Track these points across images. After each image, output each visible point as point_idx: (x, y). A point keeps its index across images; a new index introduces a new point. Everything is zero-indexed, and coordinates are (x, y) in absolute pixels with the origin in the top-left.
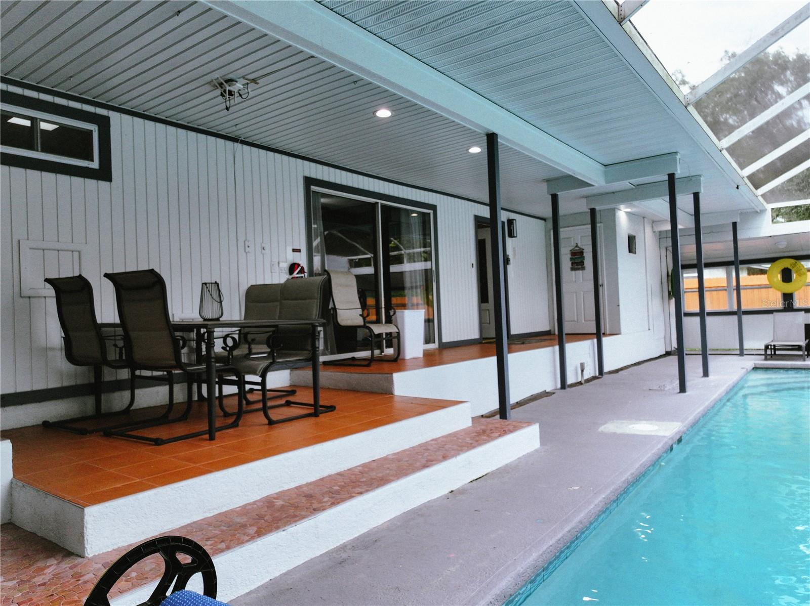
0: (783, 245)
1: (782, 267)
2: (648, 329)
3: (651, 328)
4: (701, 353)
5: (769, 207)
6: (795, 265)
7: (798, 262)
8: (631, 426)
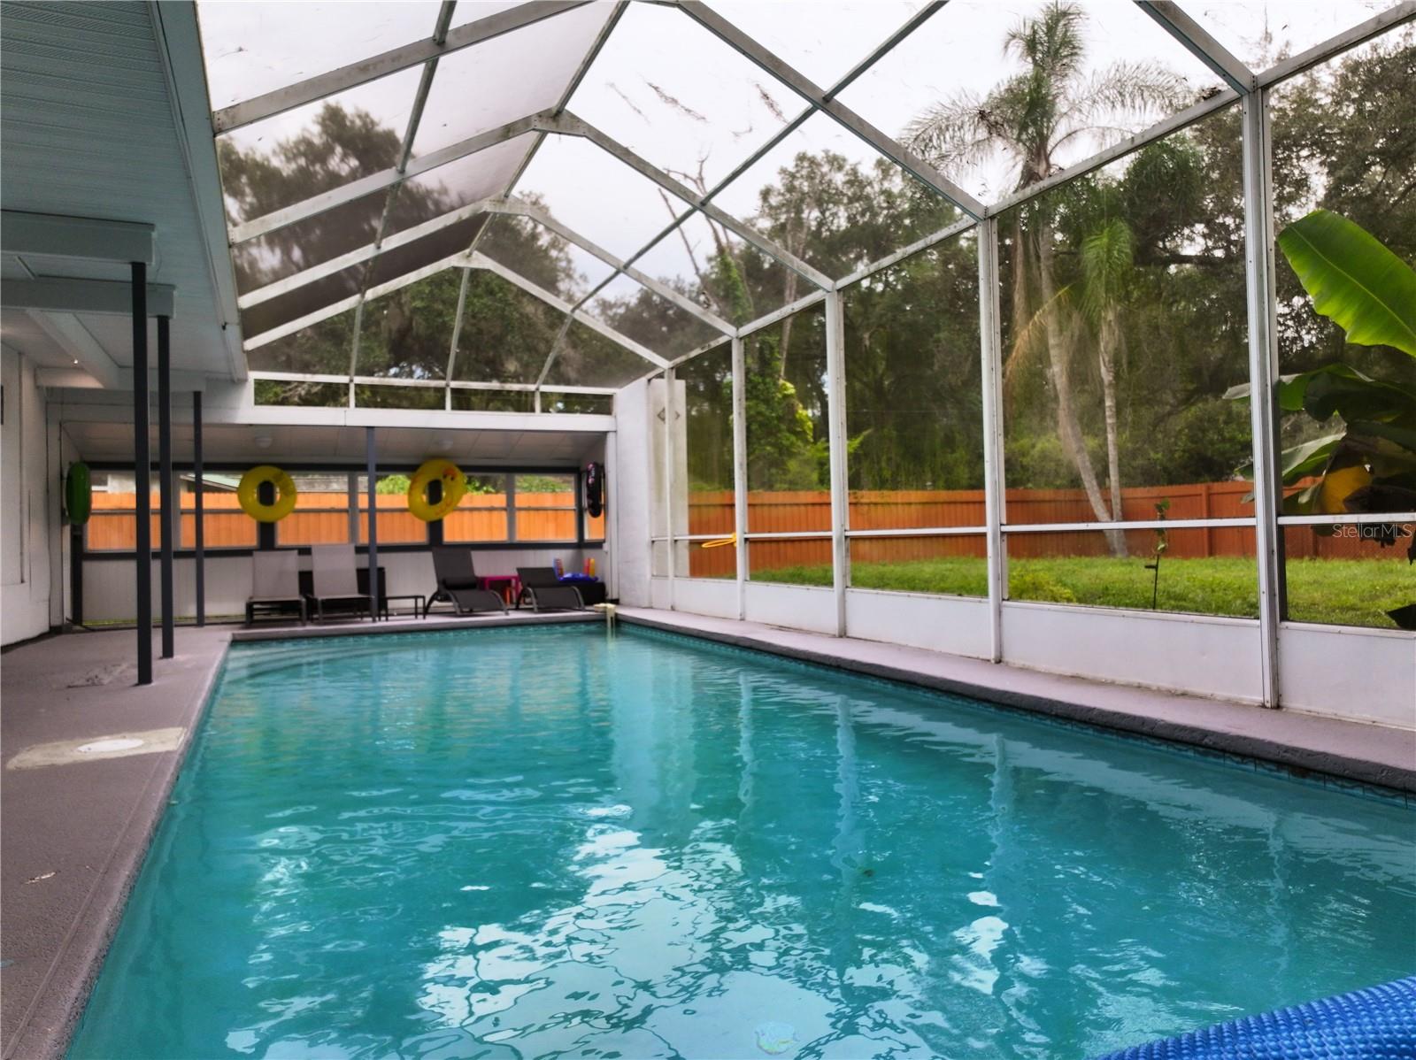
0: (266, 443)
1: (261, 480)
2: (19, 580)
3: (26, 577)
4: (136, 625)
5: (254, 375)
6: (278, 478)
7: (285, 474)
8: (83, 748)
